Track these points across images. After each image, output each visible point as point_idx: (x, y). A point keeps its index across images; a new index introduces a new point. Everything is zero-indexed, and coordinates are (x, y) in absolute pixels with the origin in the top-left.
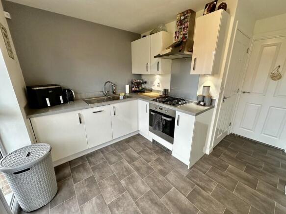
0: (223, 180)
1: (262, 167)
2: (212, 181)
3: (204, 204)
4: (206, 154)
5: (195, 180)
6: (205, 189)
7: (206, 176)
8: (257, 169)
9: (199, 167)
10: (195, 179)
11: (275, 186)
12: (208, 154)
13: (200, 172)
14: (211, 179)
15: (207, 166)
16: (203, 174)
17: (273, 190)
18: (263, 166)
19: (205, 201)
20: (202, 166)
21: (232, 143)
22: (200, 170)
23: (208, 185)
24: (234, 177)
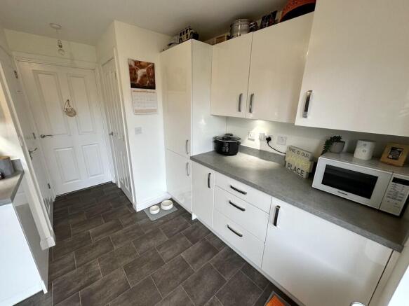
0: (99, 250)
1: (111, 207)
2: (90, 265)
3: (106, 292)
4: (51, 248)
5: (72, 290)
6: (92, 279)
7: (80, 268)
8: (111, 211)
9: (59, 272)
10: (70, 289)
11: (129, 212)
12: (54, 244)
13: (68, 275)
14: (88, 264)
15: (68, 259)
16: (75, 271)
17: (130, 216)
18: (111, 205)
19: (104, 290)
20: (62, 266)
21: (68, 207)
22: (66, 272)
23: (91, 274)
24: (104, 236)
